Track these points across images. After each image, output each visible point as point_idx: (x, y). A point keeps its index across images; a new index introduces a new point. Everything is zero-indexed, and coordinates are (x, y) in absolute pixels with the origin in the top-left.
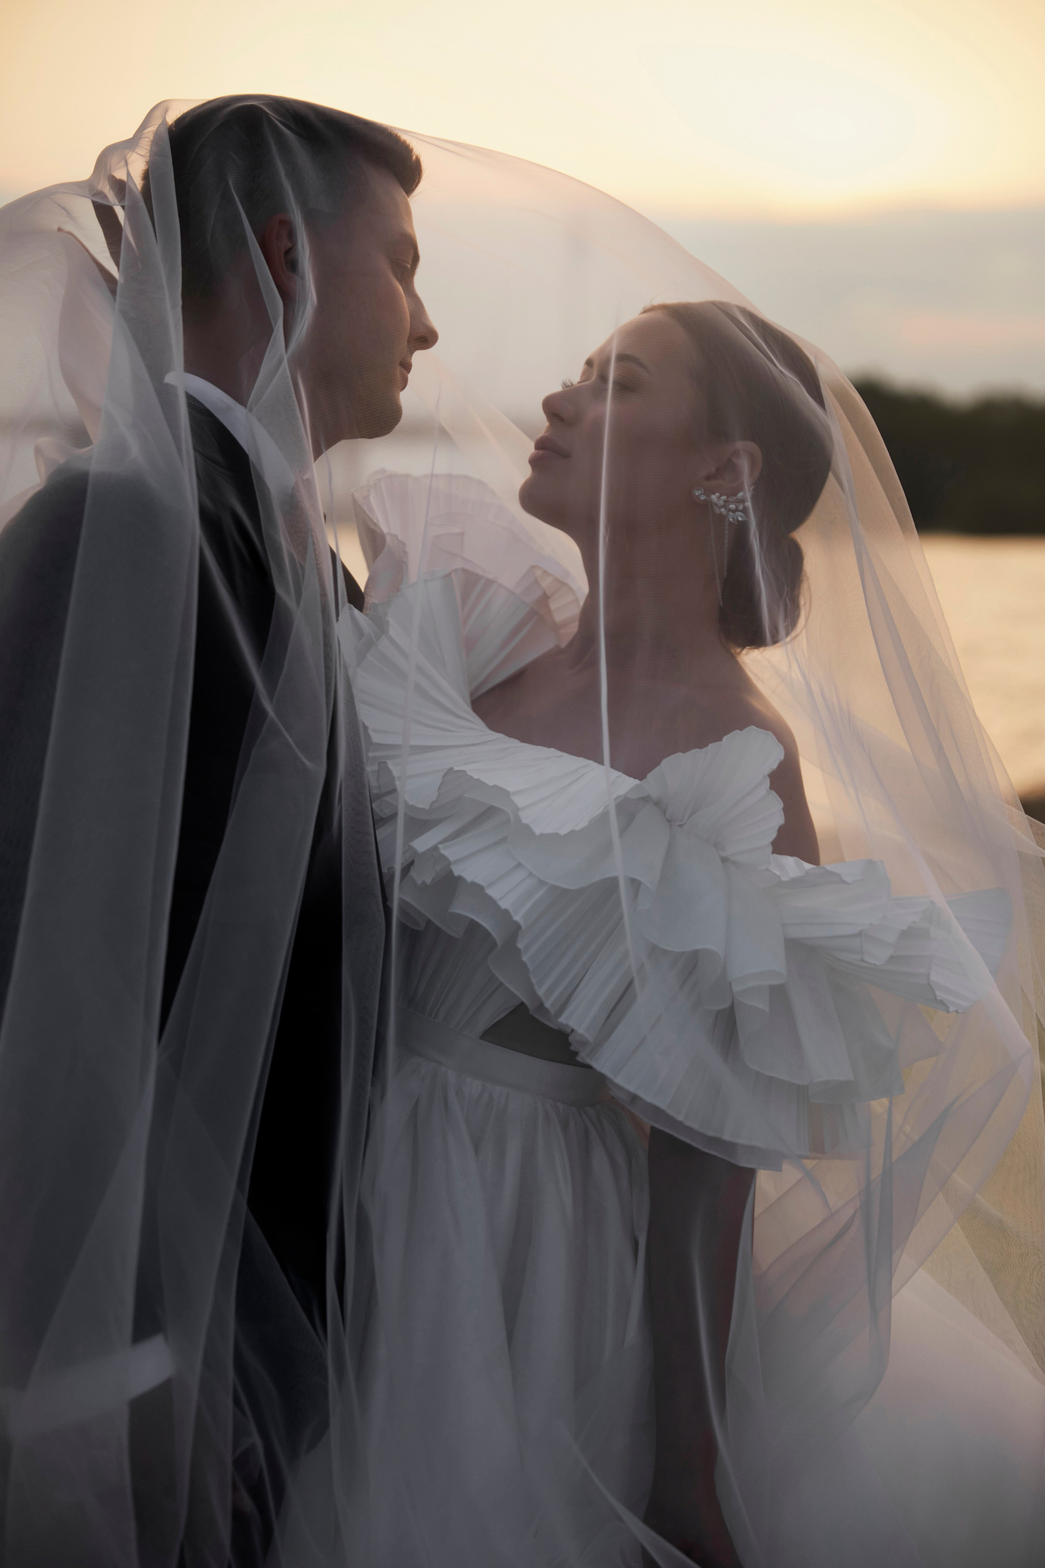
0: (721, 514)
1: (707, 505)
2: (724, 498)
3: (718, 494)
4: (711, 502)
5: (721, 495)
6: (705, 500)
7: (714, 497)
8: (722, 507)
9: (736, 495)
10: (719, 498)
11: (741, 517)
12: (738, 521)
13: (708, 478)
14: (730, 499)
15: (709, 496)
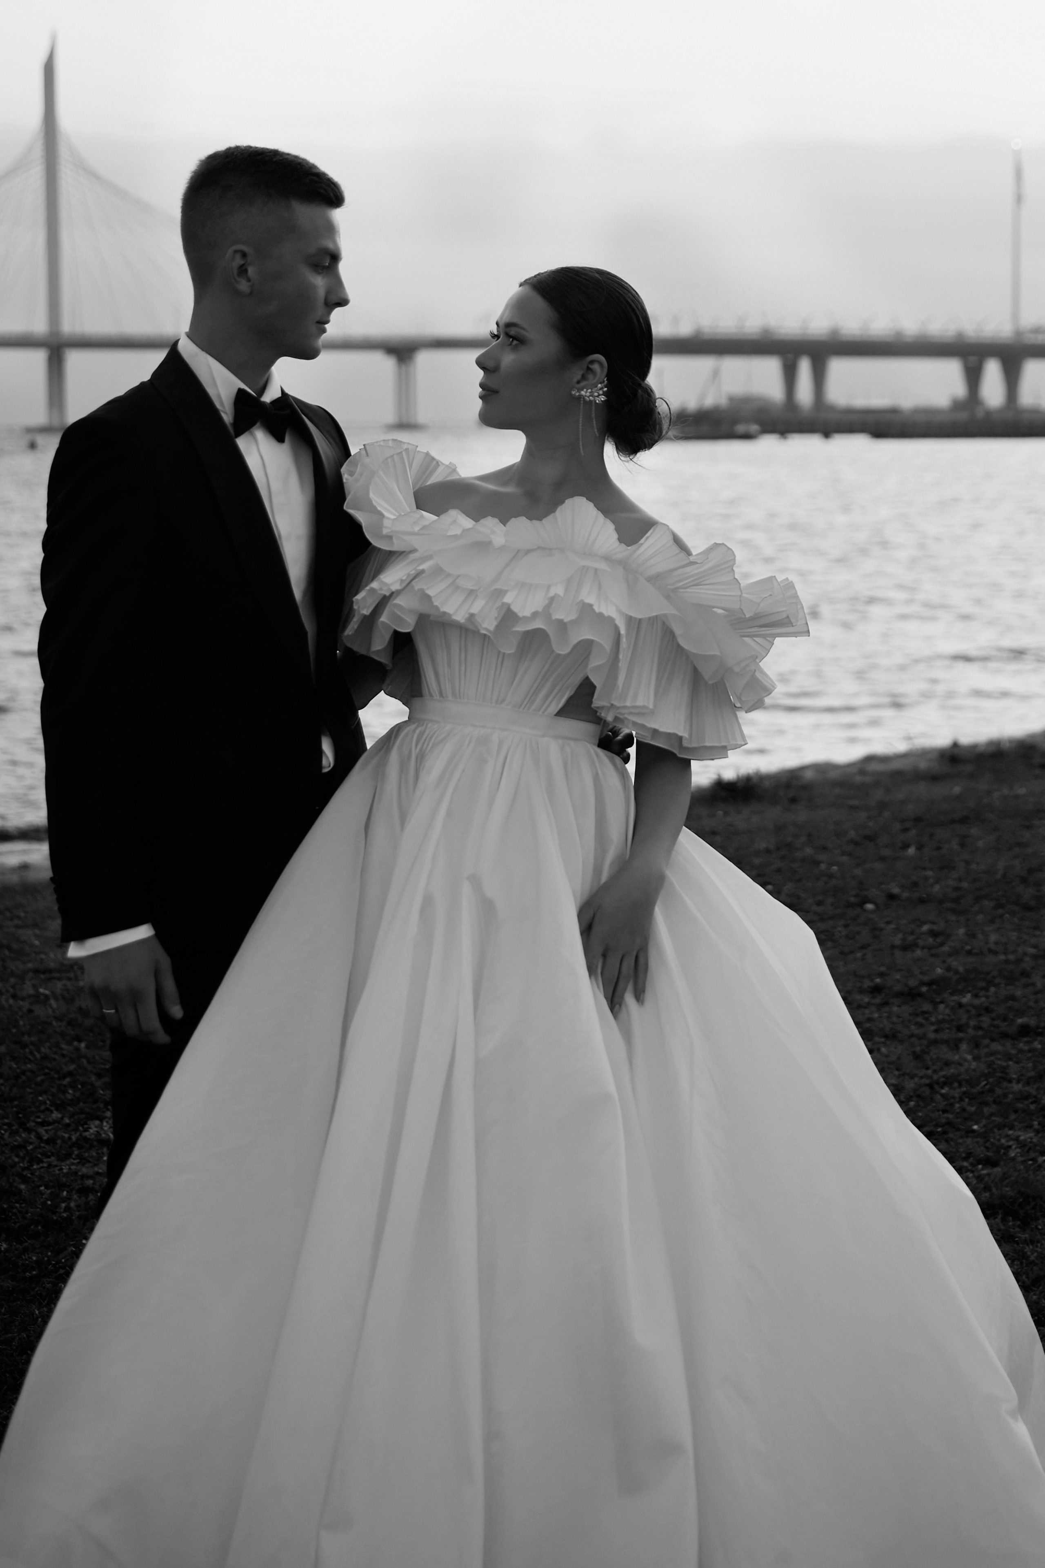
0: (590, 400)
1: (580, 397)
2: (589, 390)
3: (585, 390)
4: (582, 396)
5: (587, 390)
6: (579, 395)
7: (583, 393)
8: (590, 396)
9: (596, 387)
10: (586, 392)
11: (603, 398)
12: (602, 401)
13: (578, 382)
14: (593, 390)
15: (580, 393)
